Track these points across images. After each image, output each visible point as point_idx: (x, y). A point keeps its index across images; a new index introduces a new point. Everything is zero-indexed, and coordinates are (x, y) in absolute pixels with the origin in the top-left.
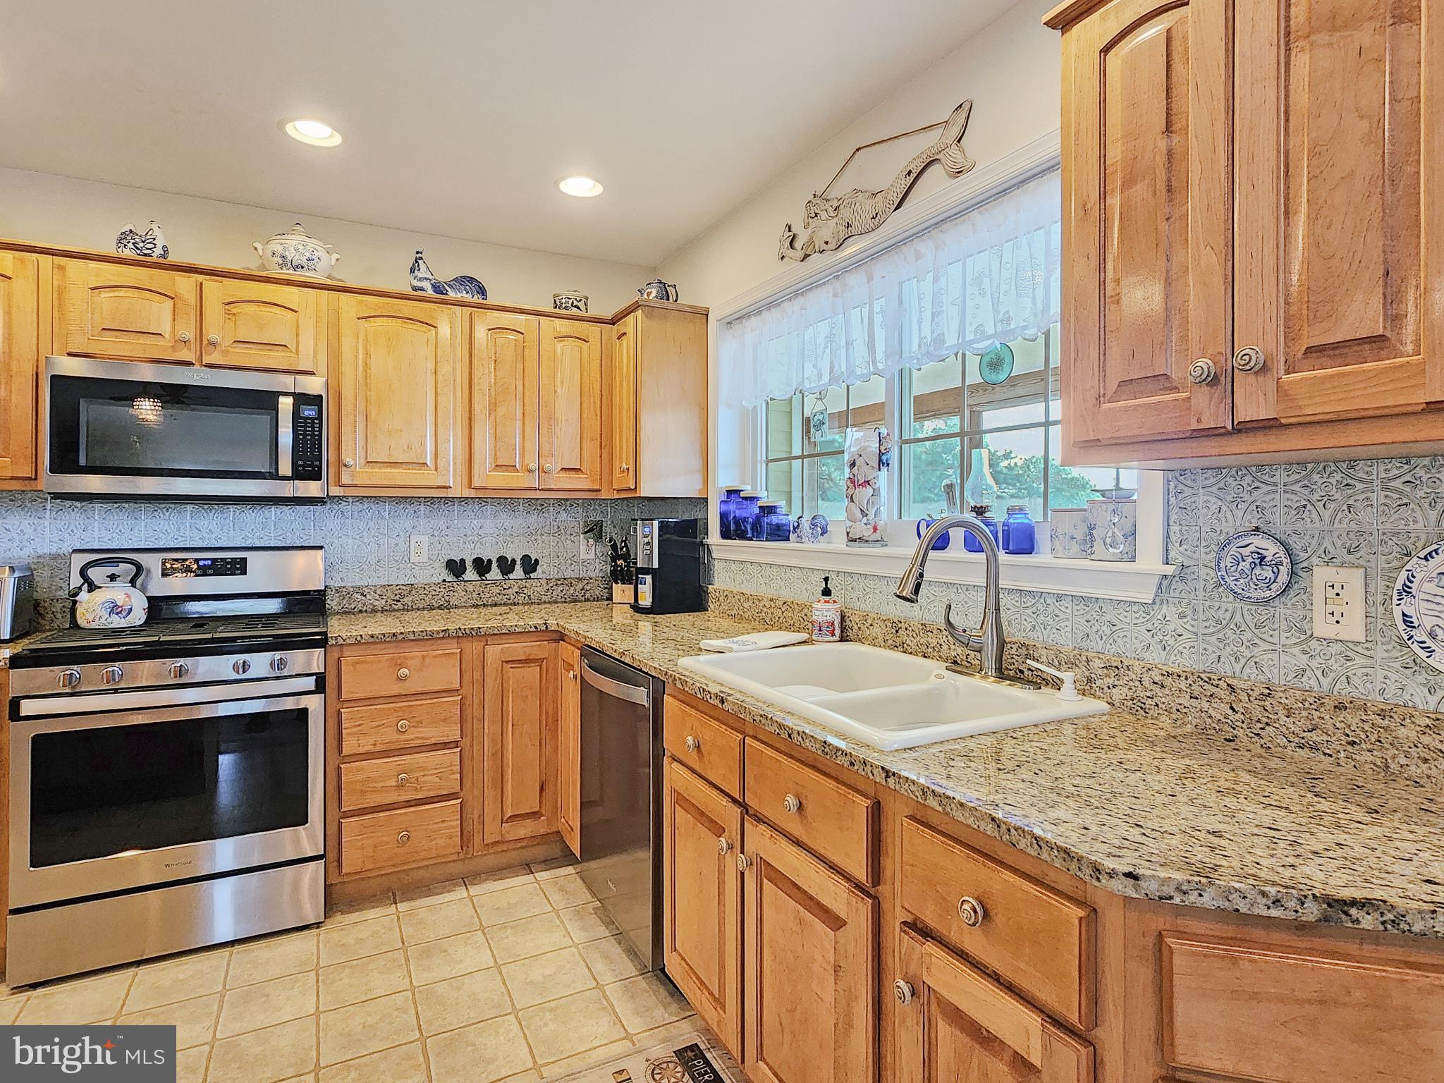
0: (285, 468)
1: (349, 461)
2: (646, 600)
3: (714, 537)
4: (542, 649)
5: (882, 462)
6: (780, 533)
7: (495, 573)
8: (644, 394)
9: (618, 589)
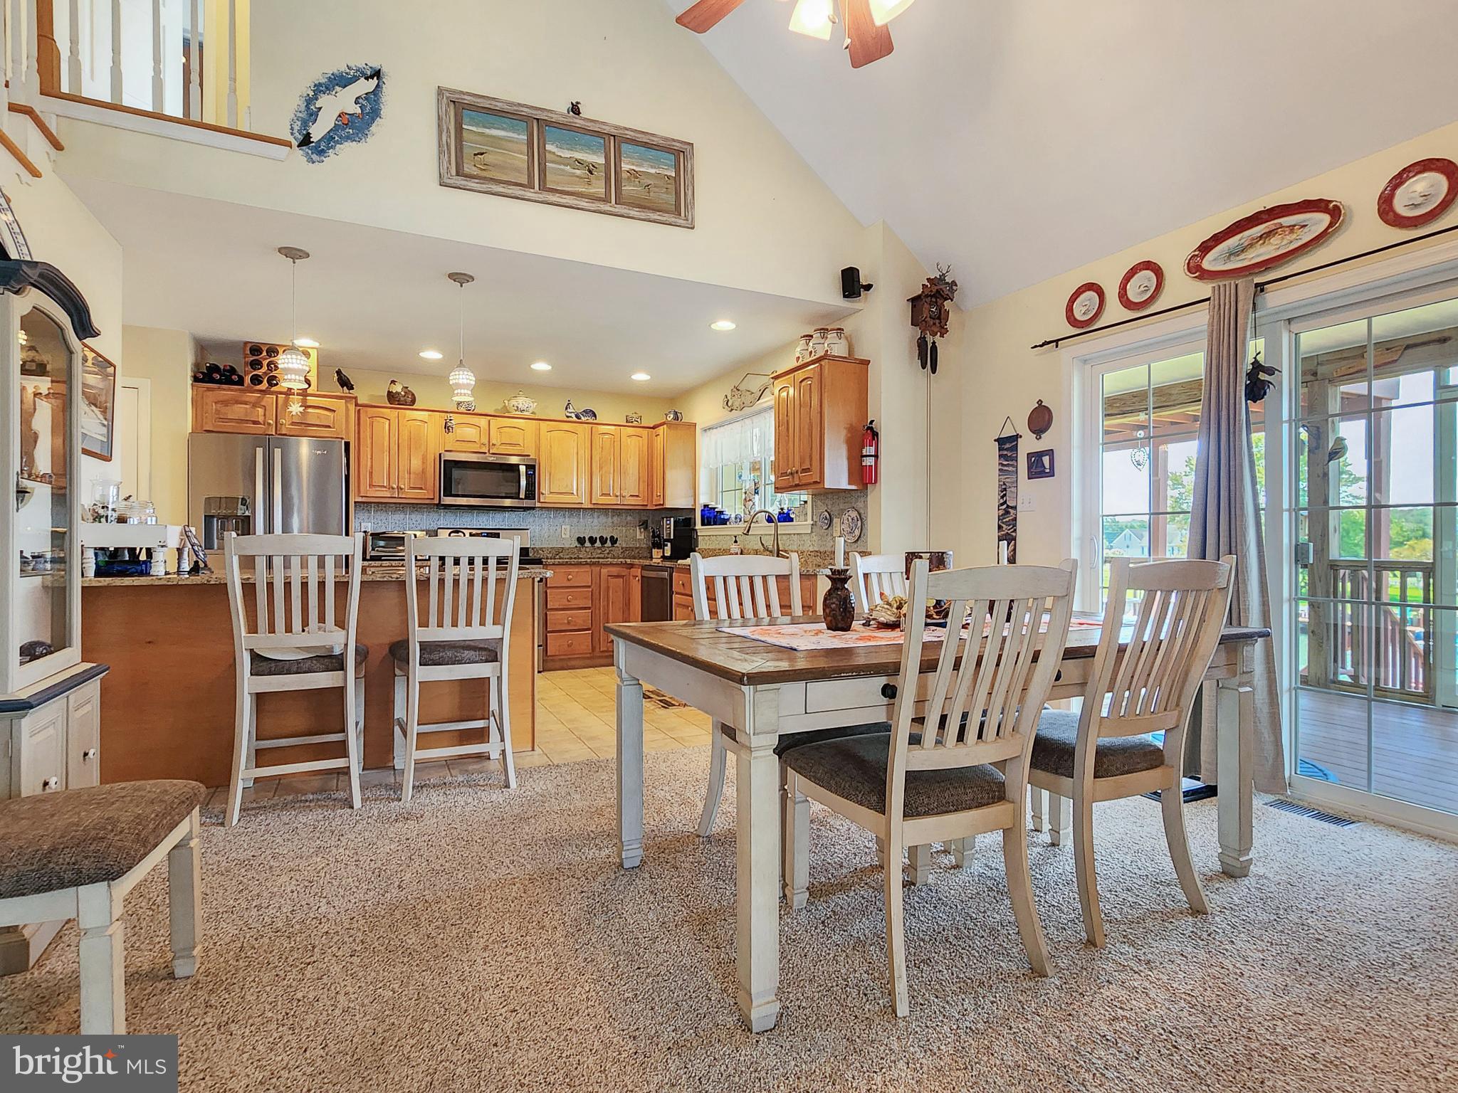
0: (522, 495)
1: (544, 492)
2: (668, 553)
3: (698, 526)
4: (624, 571)
5: (757, 493)
6: (724, 522)
7: (598, 544)
8: (667, 462)
9: (655, 551)
